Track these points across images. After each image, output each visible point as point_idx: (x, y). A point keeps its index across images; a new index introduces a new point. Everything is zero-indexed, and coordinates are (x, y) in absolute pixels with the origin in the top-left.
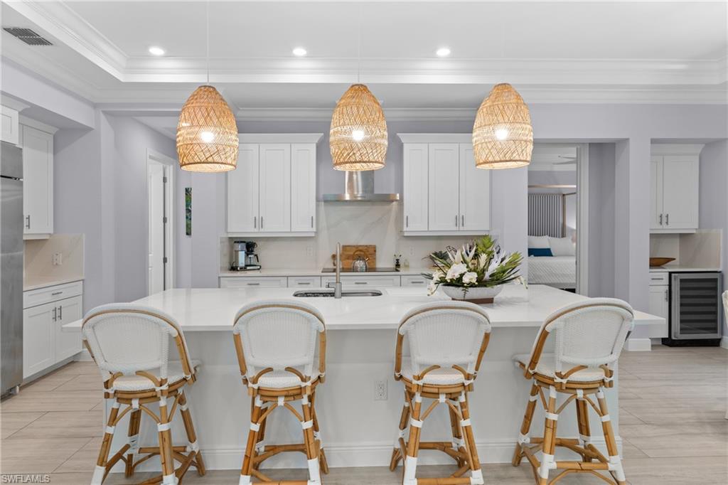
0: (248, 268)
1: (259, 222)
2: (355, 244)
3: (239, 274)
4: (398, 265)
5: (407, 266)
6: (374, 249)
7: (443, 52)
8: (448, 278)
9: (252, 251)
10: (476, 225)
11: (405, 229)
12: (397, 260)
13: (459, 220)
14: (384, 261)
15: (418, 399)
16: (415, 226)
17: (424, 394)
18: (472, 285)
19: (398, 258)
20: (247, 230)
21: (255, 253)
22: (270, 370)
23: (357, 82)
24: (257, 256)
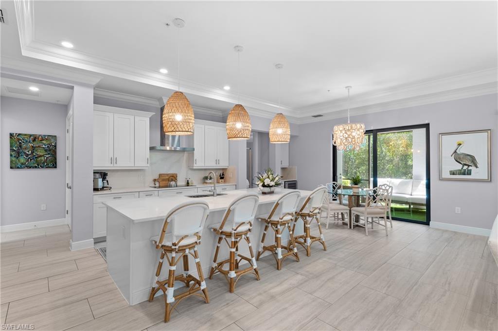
0: (105, 189)
1: (113, 160)
2: (166, 173)
3: (99, 193)
4: (188, 183)
5: (192, 184)
6: (176, 175)
7: (227, 88)
9: (106, 178)
10: (223, 164)
11: (194, 165)
12: (188, 181)
13: (217, 161)
14: (181, 181)
16: (199, 164)
19: (188, 179)
20: (103, 165)
21: (107, 179)
23: (238, 104)
24: (107, 181)
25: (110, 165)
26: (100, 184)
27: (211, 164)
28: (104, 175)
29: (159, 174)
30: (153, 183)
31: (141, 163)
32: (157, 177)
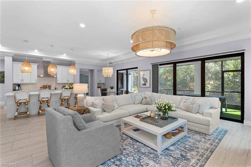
0: (19, 90)
1: (22, 80)
2: (46, 85)
3: (16, 91)
5: (58, 89)
6: (51, 86)
8: (66, 88)
11: (57, 82)
13: (68, 81)
15: (63, 100)
16: (59, 81)
17: (64, 100)
18: (69, 89)
19: (56, 87)
22: (44, 98)
24: (21, 88)
25: (20, 82)
26: (17, 88)
27: (65, 81)
28: (19, 85)
29: (43, 85)
30: (40, 88)
31: (34, 81)
32: (42, 86)
